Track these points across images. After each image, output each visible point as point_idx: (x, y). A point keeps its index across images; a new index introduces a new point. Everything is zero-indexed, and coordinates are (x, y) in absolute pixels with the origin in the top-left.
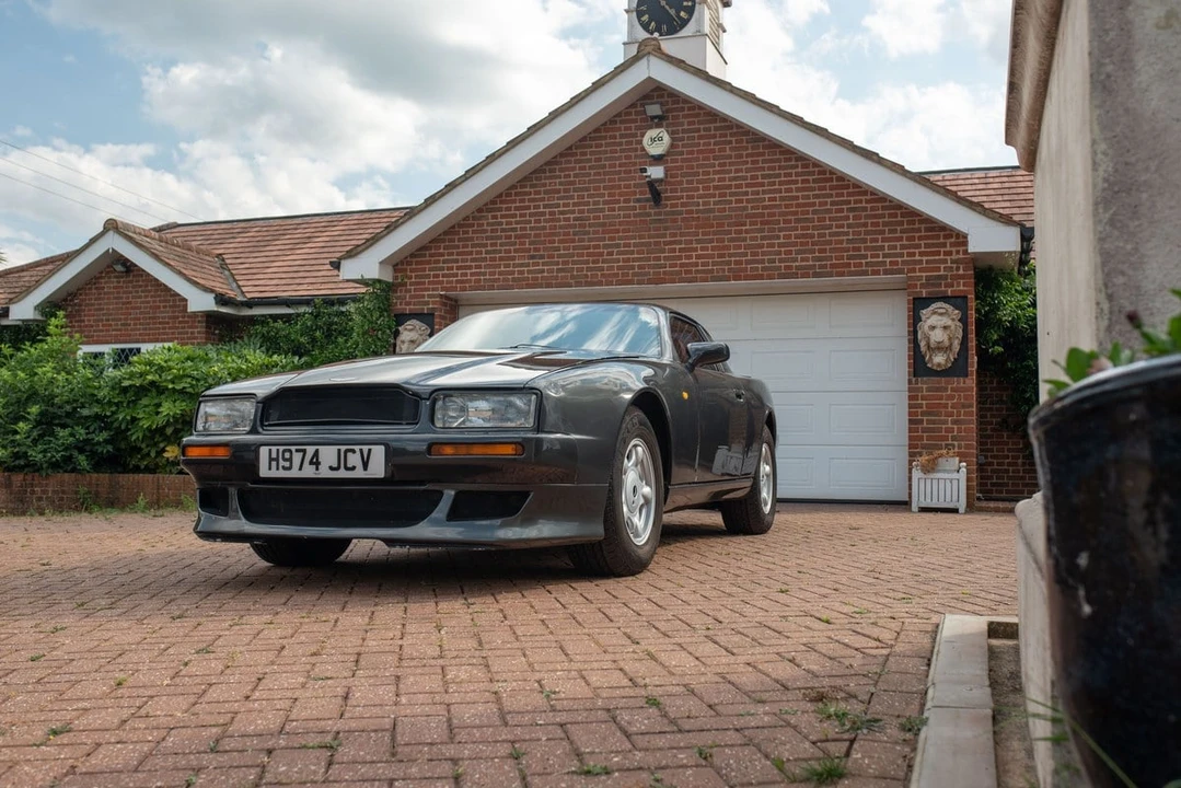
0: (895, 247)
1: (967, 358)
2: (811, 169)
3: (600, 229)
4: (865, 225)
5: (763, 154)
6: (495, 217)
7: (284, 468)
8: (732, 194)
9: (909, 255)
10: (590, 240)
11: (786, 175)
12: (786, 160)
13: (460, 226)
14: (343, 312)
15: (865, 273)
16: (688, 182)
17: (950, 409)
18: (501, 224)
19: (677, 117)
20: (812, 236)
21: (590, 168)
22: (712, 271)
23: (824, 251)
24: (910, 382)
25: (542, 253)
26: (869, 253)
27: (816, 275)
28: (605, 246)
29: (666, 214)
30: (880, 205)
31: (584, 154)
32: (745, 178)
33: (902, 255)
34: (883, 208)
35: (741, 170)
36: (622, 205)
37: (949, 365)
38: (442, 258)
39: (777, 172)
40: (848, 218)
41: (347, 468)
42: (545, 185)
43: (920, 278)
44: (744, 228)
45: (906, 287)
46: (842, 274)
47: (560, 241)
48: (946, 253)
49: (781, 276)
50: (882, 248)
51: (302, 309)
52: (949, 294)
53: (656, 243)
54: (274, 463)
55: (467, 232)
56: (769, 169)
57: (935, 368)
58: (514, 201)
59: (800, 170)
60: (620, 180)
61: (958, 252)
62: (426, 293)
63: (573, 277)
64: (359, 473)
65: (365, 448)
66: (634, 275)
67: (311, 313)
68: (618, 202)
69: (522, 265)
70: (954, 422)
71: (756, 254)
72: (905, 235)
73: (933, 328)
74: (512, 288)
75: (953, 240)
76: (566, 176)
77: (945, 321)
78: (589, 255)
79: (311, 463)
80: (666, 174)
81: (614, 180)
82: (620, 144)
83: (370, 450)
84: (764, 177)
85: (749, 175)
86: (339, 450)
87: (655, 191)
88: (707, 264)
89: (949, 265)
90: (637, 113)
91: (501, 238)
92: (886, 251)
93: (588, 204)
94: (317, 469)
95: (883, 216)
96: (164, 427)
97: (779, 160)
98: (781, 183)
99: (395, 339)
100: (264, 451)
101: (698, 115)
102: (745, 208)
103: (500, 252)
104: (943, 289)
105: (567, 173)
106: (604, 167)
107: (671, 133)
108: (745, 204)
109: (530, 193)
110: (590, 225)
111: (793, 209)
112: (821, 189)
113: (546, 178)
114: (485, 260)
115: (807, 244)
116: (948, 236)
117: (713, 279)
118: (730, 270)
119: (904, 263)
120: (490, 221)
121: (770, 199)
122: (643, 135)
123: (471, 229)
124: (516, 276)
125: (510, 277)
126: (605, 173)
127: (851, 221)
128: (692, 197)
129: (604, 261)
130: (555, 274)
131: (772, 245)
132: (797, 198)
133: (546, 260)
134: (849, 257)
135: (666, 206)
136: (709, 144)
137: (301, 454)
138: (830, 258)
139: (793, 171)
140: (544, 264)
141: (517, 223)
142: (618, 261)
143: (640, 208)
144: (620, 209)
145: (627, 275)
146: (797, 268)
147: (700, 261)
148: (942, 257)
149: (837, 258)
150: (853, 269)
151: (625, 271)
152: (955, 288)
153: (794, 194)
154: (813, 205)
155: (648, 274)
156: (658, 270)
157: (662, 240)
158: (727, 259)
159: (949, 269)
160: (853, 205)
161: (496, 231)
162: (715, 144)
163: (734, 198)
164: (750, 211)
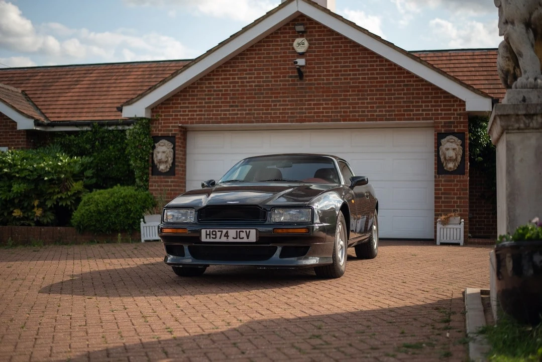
0: (428, 106)
1: (465, 165)
2: (384, 63)
3: (270, 92)
4: (413, 94)
5: (359, 54)
6: (210, 83)
7: (213, 238)
8: (342, 75)
9: (435, 110)
10: (264, 98)
11: (371, 66)
12: (371, 58)
13: (190, 87)
14: (110, 131)
15: (413, 119)
16: (318, 68)
17: (456, 191)
18: (213, 87)
19: (312, 32)
20: (385, 99)
21: (264, 58)
22: (331, 116)
23: (391, 107)
24: (435, 177)
25: (237, 104)
26: (415, 109)
27: (387, 120)
28: (273, 101)
29: (307, 84)
30: (420, 83)
31: (260, 50)
32: (349, 66)
33: (432, 110)
34: (422, 85)
35: (347, 62)
36: (281, 79)
37: (456, 168)
38: (179, 106)
39: (366, 64)
40: (403, 90)
41: (240, 238)
42: (238, 66)
43: (441, 122)
44: (348, 93)
45: (434, 126)
46: (400, 120)
47: (247, 98)
48: (456, 110)
49: (369, 120)
50: (421, 106)
51: (85, 128)
52: (456, 131)
53: (301, 101)
54: (208, 236)
55: (194, 91)
56: (362, 62)
57: (448, 170)
58: (221, 75)
59: (378, 63)
60: (280, 65)
61: (460, 110)
62: (171, 125)
63: (254, 118)
64: (245, 240)
65: (248, 230)
66: (289, 117)
67: (91, 131)
68: (280, 77)
69: (225, 110)
70: (458, 198)
71: (355, 108)
72: (433, 100)
73: (448, 149)
74: (220, 123)
75: (458, 103)
76: (250, 62)
77: (455, 146)
78: (263, 106)
79: (225, 236)
80: (306, 63)
81: (277, 65)
82: (280, 45)
83: (250, 231)
84: (359, 66)
85: (351, 65)
86: (237, 231)
87: (300, 73)
88: (328, 112)
89: (456, 116)
90: (290, 29)
91: (213, 95)
92: (424, 108)
93: (262, 78)
94: (227, 238)
95: (422, 89)
96: (14, 199)
97: (367, 58)
98: (368, 70)
99: (153, 150)
100: (203, 231)
101: (323, 31)
102: (349, 83)
103: (213, 103)
104: (453, 128)
105: (251, 60)
106: (271, 57)
107: (309, 41)
108: (349, 81)
109: (230, 71)
110: (264, 89)
111: (375, 84)
112: (389, 74)
113: (239, 63)
114: (204, 107)
115: (382, 103)
116: (455, 101)
117: (332, 121)
118: (341, 116)
119: (433, 114)
120: (207, 85)
121: (362, 78)
122: (293, 41)
123: (196, 90)
124: (222, 116)
125: (219, 117)
126: (272, 61)
127: (405, 92)
128: (320, 76)
129: (272, 110)
130: (244, 116)
131: (363, 103)
132: (377, 78)
133: (239, 108)
134: (404, 111)
135: (306, 80)
136: (329, 47)
137: (220, 233)
138: (394, 111)
139: (375, 64)
140: (238, 110)
141: (223, 87)
142: (279, 109)
143: (292, 81)
144: (280, 81)
145: (285, 117)
146: (377, 116)
147: (325, 111)
148: (452, 112)
149: (398, 111)
150: (406, 117)
151: (284, 115)
152: (459, 128)
153: (375, 76)
154: (385, 82)
155: (296, 117)
156: (301, 115)
157: (304, 99)
158: (339, 110)
159: (456, 118)
160: (406, 83)
161: (211, 91)
162: (333, 47)
163: (343, 77)
164: (351, 85)
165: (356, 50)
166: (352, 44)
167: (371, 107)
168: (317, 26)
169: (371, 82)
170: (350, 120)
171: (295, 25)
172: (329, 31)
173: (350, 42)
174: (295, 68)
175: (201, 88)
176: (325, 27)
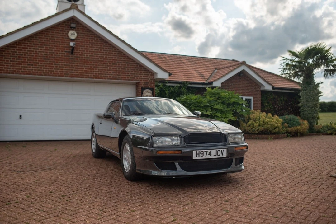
0: (137, 74)
2: (117, 50)
3: (53, 59)
4: (130, 67)
5: (103, 44)
7: (201, 156)
8: (95, 54)
9: (140, 76)
10: (49, 62)
11: (110, 51)
12: (110, 47)
15: (130, 80)
16: (82, 48)
18: (16, 52)
19: (79, 28)
20: (116, 69)
22: (88, 75)
23: (120, 73)
25: (32, 64)
26: (131, 75)
27: (117, 79)
28: (55, 64)
29: (75, 57)
31: (48, 34)
32: (98, 50)
33: (138, 76)
34: (135, 64)
35: (97, 48)
39: (107, 50)
40: (126, 65)
41: (218, 155)
42: (33, 42)
43: (143, 83)
44: (98, 64)
45: (137, 85)
46: (124, 80)
47: (39, 61)
48: (149, 77)
49: (108, 79)
50: (134, 74)
54: (198, 155)
55: (2, 53)
56: (105, 48)
58: (22, 45)
60: (60, 44)
61: (152, 77)
63: (43, 73)
64: (221, 156)
66: (64, 74)
68: (59, 51)
69: (25, 67)
72: (140, 71)
74: (21, 74)
78: (49, 66)
79: (209, 154)
81: (58, 44)
82: (60, 33)
83: (223, 150)
84: (104, 50)
85: (100, 49)
88: (87, 73)
89: (150, 80)
91: (16, 57)
94: (211, 156)
95: (134, 66)
98: (108, 53)
100: (194, 152)
101: (85, 29)
102: (98, 59)
103: (16, 61)
104: (148, 86)
105: (41, 39)
106: (55, 39)
107: (77, 33)
108: (98, 57)
109: (27, 44)
110: (50, 57)
111: (112, 61)
112: (119, 56)
113: (34, 40)
114: (10, 63)
115: (115, 71)
116: (150, 73)
117: (89, 78)
118: (94, 76)
119: (139, 78)
120: (12, 51)
121: (106, 57)
122: (68, 32)
123: (4, 52)
124: (22, 70)
125: (20, 70)
126: (55, 42)
128: (83, 53)
129: (54, 69)
130: (37, 71)
131: (106, 70)
132: (113, 58)
134: (126, 75)
135: (75, 55)
136: (88, 38)
137: (206, 152)
138: (121, 75)
139: (112, 50)
140: (33, 67)
141: (23, 53)
142: (59, 69)
143: (67, 54)
144: (60, 53)
145: (62, 74)
146: (112, 77)
147: (85, 72)
148: (148, 78)
149: (123, 75)
150: (127, 79)
151: (62, 73)
152: (151, 86)
153: (112, 56)
154: (117, 60)
155: (69, 74)
156: (72, 73)
157: (74, 65)
158: (93, 72)
159: (150, 81)
160: (127, 62)
161: (14, 54)
162: (90, 39)
163: (95, 55)
164: (100, 60)
165: (102, 42)
167: (110, 72)
170: (99, 78)
171: (71, 23)
172: (88, 29)
173: (99, 37)
174: (68, 47)
175: (7, 51)
176: (86, 27)
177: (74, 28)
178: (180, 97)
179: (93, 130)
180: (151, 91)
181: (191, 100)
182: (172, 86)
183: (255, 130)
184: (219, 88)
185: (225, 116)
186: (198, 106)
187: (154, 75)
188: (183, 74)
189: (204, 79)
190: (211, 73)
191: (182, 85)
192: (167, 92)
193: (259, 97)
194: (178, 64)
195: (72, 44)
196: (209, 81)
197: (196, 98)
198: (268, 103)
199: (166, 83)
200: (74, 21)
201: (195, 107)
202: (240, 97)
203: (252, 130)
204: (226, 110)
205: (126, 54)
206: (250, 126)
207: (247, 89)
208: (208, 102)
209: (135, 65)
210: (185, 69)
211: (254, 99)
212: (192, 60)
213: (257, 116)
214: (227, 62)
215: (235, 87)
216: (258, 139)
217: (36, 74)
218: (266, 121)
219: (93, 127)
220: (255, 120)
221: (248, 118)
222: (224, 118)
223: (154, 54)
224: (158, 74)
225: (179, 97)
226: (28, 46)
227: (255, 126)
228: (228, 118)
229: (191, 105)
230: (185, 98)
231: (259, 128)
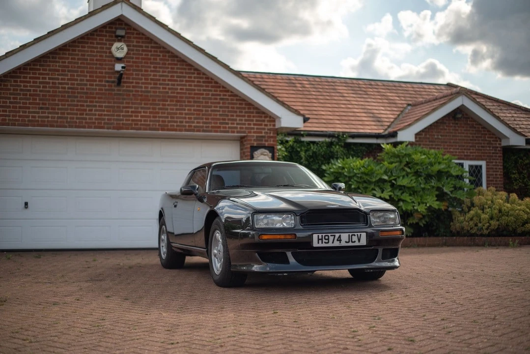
0: (242, 120)
2: (201, 76)
3: (84, 96)
4: (228, 107)
5: (176, 65)
6: (15, 81)
7: (325, 243)
8: (160, 84)
9: (248, 124)
10: (78, 101)
11: (189, 77)
12: (189, 69)
15: (228, 132)
16: (136, 75)
18: (20, 86)
19: (130, 38)
20: (202, 111)
22: (149, 125)
23: (208, 119)
25: (47, 106)
26: (230, 122)
27: (204, 131)
28: (87, 106)
29: (124, 91)
30: (235, 98)
32: (167, 76)
33: (245, 124)
34: (237, 100)
35: (165, 72)
36: (97, 83)
39: (184, 75)
40: (219, 103)
41: (352, 242)
42: (49, 66)
43: (253, 136)
44: (167, 103)
45: (242, 140)
46: (216, 132)
47: (59, 100)
48: (266, 125)
49: (186, 130)
50: (236, 120)
52: (266, 145)
53: (118, 107)
54: (320, 241)
56: (180, 73)
58: (29, 73)
60: (96, 68)
61: (270, 125)
63: (67, 122)
64: (357, 244)
65: (359, 234)
66: (105, 124)
68: (96, 81)
69: (34, 112)
72: (247, 115)
74: (28, 125)
76: (63, 62)
78: (77, 110)
79: (338, 240)
81: (93, 68)
82: (96, 48)
83: (361, 235)
84: (178, 77)
85: (169, 74)
86: (349, 235)
88: (147, 121)
89: (266, 131)
90: (107, 32)
91: (19, 94)
92: (238, 122)
93: (77, 80)
94: (340, 243)
95: (236, 104)
98: (187, 81)
100: (315, 237)
101: (141, 38)
102: (168, 92)
103: (20, 103)
104: (264, 142)
105: (64, 60)
106: (87, 60)
107: (128, 46)
108: (167, 90)
109: (39, 70)
110: (78, 93)
111: (193, 96)
112: (207, 86)
113: (50, 62)
114: (9, 107)
115: (199, 114)
116: (266, 117)
117: (150, 129)
118: (159, 125)
119: (246, 128)
120: (13, 83)
121: (181, 89)
122: (112, 45)
124: (30, 118)
125: (27, 119)
126: (87, 64)
127: (221, 105)
128: (138, 83)
129: (86, 114)
130: (56, 119)
131: (181, 114)
132: (194, 90)
133: (50, 111)
134: (221, 123)
135: (124, 86)
136: (148, 55)
137: (333, 237)
138: (211, 123)
139: (193, 76)
140: (49, 113)
141: (31, 86)
142: (95, 115)
143: (109, 86)
144: (96, 85)
145: (101, 123)
146: (194, 127)
147: (143, 119)
148: (263, 127)
149: (214, 123)
150: (222, 129)
151: (100, 121)
152: (269, 143)
153: (193, 88)
154: (203, 94)
155: (113, 123)
156: (119, 122)
157: (121, 105)
158: (157, 119)
159: (266, 133)
160: (222, 97)
161: (17, 90)
162: (151, 55)
163: (161, 86)
164: (170, 94)
165: (174, 60)
166: (170, 54)
167: (189, 118)
168: (135, 32)
169: (189, 94)
170: (168, 130)
171: (116, 29)
172: (148, 38)
173: (169, 52)
174: (113, 73)
175: (5, 85)
176: (143, 34)
177: (122, 37)
178: (330, 164)
179: (162, 220)
180: (270, 152)
181: (351, 170)
182: (314, 143)
183: (482, 228)
184: (411, 144)
185: (419, 200)
186: (365, 182)
187: (274, 121)
188: (338, 118)
189: (380, 127)
190: (398, 113)
191: (334, 139)
192: (303, 154)
193: (499, 162)
194: (328, 98)
195: (118, 67)
196: (390, 130)
197: (362, 164)
198: (520, 173)
199: (302, 135)
200: (122, 24)
201: (360, 182)
202: (453, 161)
203: (476, 228)
204: (423, 189)
205: (220, 82)
206: (472, 219)
207: (471, 145)
208: (385, 173)
209: (238, 102)
210: (343, 106)
211: (487, 165)
212: (359, 87)
213: (487, 200)
214: (436, 89)
215: (446, 142)
216: (489, 245)
217: (55, 124)
218: (505, 208)
219: (161, 215)
220: (483, 207)
221: (469, 204)
222: (419, 204)
223: (279, 77)
224: (282, 120)
225: (328, 163)
226: (39, 74)
227: (482, 220)
228: (426, 204)
229: (352, 180)
230: (340, 165)
231: (490, 224)
